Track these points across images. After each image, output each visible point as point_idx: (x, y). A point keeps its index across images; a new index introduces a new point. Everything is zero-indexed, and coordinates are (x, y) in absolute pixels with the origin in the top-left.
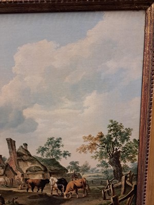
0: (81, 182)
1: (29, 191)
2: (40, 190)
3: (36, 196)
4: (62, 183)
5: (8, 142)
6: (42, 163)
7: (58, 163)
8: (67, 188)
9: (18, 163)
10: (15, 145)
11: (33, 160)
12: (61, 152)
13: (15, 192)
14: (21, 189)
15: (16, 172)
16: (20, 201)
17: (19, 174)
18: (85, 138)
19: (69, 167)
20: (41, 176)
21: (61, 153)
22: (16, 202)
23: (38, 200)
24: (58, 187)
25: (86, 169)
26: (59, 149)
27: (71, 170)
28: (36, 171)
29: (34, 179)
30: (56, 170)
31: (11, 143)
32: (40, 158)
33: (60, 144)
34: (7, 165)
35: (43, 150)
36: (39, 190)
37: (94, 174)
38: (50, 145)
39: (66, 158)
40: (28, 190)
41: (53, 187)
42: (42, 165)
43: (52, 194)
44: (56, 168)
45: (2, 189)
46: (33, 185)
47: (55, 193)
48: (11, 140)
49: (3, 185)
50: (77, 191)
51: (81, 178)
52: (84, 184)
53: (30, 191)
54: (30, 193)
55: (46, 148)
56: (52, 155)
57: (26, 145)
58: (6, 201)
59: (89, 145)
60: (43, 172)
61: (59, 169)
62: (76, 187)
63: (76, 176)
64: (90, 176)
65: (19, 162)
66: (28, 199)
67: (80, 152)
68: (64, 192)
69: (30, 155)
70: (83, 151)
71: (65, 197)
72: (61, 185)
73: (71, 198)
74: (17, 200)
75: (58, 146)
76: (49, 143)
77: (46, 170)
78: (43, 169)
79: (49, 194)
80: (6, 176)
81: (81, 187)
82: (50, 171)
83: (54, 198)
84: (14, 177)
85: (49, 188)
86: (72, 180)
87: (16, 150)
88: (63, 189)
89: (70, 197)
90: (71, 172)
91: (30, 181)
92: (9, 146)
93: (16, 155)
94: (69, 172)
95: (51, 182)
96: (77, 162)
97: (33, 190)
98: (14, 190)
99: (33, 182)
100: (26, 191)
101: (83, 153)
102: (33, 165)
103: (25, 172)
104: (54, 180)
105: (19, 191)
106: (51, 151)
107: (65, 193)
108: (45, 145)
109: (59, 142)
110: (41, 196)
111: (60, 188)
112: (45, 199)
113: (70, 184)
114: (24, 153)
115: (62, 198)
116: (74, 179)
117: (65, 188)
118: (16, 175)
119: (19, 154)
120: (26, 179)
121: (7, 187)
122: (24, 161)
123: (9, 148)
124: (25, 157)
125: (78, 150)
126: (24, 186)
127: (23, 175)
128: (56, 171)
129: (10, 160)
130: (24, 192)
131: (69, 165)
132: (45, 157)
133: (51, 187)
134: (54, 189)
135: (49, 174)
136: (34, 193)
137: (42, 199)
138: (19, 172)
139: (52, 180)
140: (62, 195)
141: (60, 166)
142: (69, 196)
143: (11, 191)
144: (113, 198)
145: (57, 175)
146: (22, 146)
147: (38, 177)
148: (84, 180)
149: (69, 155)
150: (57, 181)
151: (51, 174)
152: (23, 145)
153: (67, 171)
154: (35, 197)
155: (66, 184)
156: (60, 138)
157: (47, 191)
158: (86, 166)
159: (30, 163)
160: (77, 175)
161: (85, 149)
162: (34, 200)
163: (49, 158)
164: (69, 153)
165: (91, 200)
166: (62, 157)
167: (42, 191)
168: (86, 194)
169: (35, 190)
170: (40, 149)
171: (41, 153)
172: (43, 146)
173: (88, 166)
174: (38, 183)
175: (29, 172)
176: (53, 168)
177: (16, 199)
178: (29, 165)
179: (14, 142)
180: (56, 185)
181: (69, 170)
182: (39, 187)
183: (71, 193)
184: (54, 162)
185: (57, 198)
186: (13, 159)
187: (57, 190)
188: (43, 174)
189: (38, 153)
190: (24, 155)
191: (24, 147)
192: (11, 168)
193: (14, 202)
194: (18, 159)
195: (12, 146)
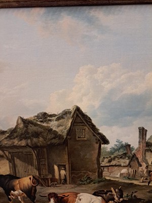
1: (150, 185)
5: (140, 132)
9: (145, 154)
10: (146, 134)
13: (135, 184)
14: (143, 182)
15: (141, 163)
16: (139, 195)
17: (144, 165)
22: (135, 196)
31: (143, 132)
34: (134, 155)
40: (149, 183)
45: (123, 181)
48: (143, 129)
49: (125, 177)
58: (125, 195)
65: (147, 153)
66: (148, 193)
74: (135, 194)
80: (130, 167)
84: (138, 168)
87: (146, 139)
92: (140, 135)
93: (145, 145)
98: (135, 182)
100: (147, 184)
103: (150, 163)
105: (140, 184)
118: (141, 166)
119: (148, 145)
121: (129, 179)
123: (140, 137)
126: (146, 179)
127: (147, 167)
129: (138, 150)
130: (145, 186)
138: (144, 163)
143: (132, 184)
177: (135, 192)
179: (146, 131)
186: (141, 149)
192: (137, 159)
194: (146, 150)
195: (143, 135)
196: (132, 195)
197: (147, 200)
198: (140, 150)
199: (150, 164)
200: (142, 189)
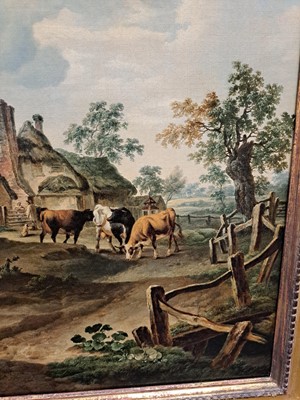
0: (165, 220)
1: (45, 241)
2: (72, 237)
3: (60, 253)
4: (123, 219)
6: (76, 168)
7: (113, 170)
8: (134, 234)
9: (20, 167)
10: (12, 119)
11: (56, 159)
12: (121, 140)
13: (11, 241)
14: (27, 236)
15: (15, 191)
16: (25, 266)
17: (23, 196)
18: (176, 106)
19: (138, 181)
20: (74, 201)
21: (122, 144)
22: (15, 269)
23: (66, 262)
24: (113, 230)
25: (176, 186)
26: (118, 133)
27: (144, 188)
28: (62, 189)
29: (57, 209)
30: (108, 186)
31: (3, 113)
32: (73, 156)
33: (118, 119)
35: (81, 133)
36: (68, 237)
37: (192, 200)
38: (96, 123)
39: (132, 156)
40: (42, 237)
41: (101, 231)
42: (78, 175)
43: (98, 247)
44: (110, 182)
46: (55, 225)
47: (105, 245)
48: (3, 104)
50: (154, 240)
51: (165, 209)
52: (171, 224)
53: (48, 240)
54: (47, 244)
55: (87, 130)
56: (100, 149)
57: (39, 119)
59: (185, 125)
60: (77, 192)
61: (115, 185)
62: (152, 232)
63: (153, 204)
64: (184, 205)
65: (23, 165)
66: (43, 261)
67: (164, 144)
68: (126, 242)
69: (49, 147)
70: (171, 141)
71: (128, 256)
72: (119, 225)
73: (142, 257)
74: (16, 264)
75: (115, 124)
76: (95, 116)
77: (85, 188)
78: (78, 183)
79: (91, 247)
81: (164, 231)
82: (96, 190)
83: (103, 258)
84: (10, 202)
85: (92, 233)
86: (145, 213)
87: (14, 131)
88: (124, 235)
89: (139, 256)
90: (144, 195)
91: (48, 215)
93: (15, 145)
94: (138, 194)
95: (98, 219)
96: (156, 169)
97: (54, 237)
98: (11, 237)
99: (55, 218)
100: (37, 240)
101: (170, 146)
102: (55, 174)
103: (36, 190)
104: (103, 212)
106: (99, 138)
107: (127, 247)
108: (85, 122)
109: (116, 114)
110: (73, 252)
111: (117, 232)
112: (82, 260)
113: (141, 225)
114: (35, 141)
115: (121, 257)
116: (149, 211)
117: (129, 233)
118: (16, 198)
119: (23, 145)
120: (39, 211)
122: (34, 162)
124: (37, 153)
125: (159, 136)
126: (34, 228)
127: (31, 199)
128: (109, 191)
130: (33, 244)
131: (139, 175)
132: (83, 154)
133: (98, 229)
134: (103, 235)
135: (92, 198)
136: (58, 246)
137: (75, 261)
138: (22, 191)
139: (100, 212)
140: (122, 252)
141: (119, 178)
142: (137, 253)
143: (3, 240)
144: (232, 259)
145: (112, 200)
146: (29, 123)
147: (66, 205)
148: (172, 215)
149: (139, 149)
150: (110, 214)
151: (98, 197)
152: (31, 120)
153: (135, 191)
154: (59, 255)
155: (130, 223)
156: (120, 106)
157: (87, 241)
158: (176, 180)
159: (50, 169)
160: (156, 200)
161: (176, 136)
162: (58, 263)
163: (93, 155)
164: (141, 144)
165: (184, 264)
166: (122, 154)
167: (76, 239)
168: (173, 249)
169: (60, 238)
170: (74, 132)
171: (74, 142)
172: (80, 123)
173: (181, 179)
174: (66, 220)
175: (45, 192)
176: (102, 182)
177: (15, 259)
178: (48, 172)
179: (12, 109)
180: (108, 226)
181: (138, 189)
182: (68, 230)
183: (142, 246)
184: (104, 167)
185: (110, 257)
186: (8, 157)
187: (110, 238)
188: (79, 198)
189: (67, 142)
190: (35, 145)
191: (34, 124)
192: (4, 180)
193: (11, 268)
194: (20, 157)
195: (5, 121)
196: (8, 266)
197: (43, 276)
198: (6, 159)
199: (36, 193)
200: (29, 252)
